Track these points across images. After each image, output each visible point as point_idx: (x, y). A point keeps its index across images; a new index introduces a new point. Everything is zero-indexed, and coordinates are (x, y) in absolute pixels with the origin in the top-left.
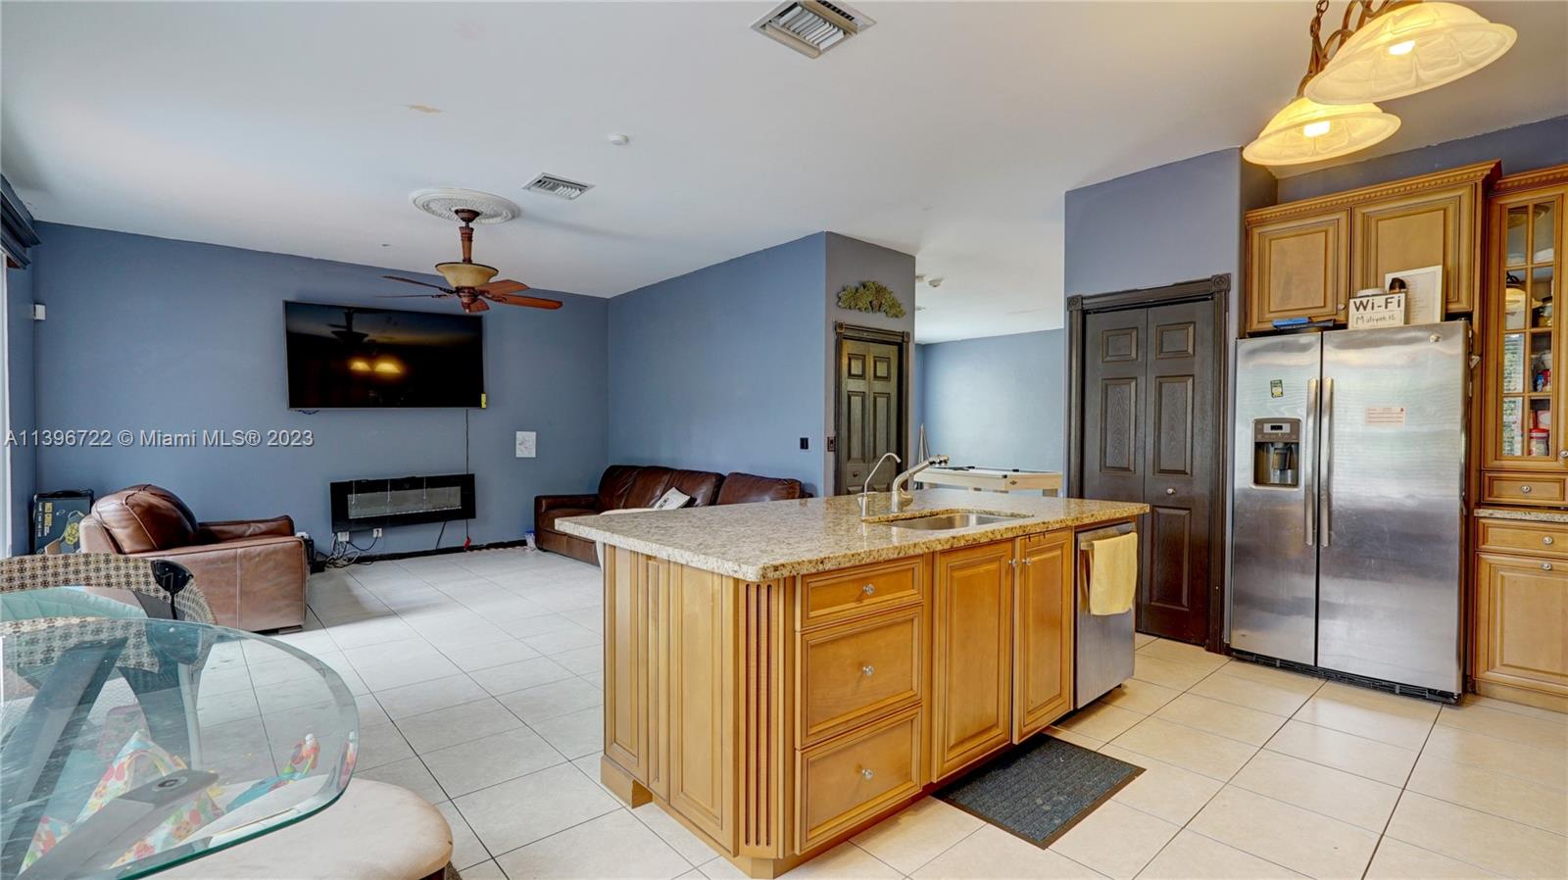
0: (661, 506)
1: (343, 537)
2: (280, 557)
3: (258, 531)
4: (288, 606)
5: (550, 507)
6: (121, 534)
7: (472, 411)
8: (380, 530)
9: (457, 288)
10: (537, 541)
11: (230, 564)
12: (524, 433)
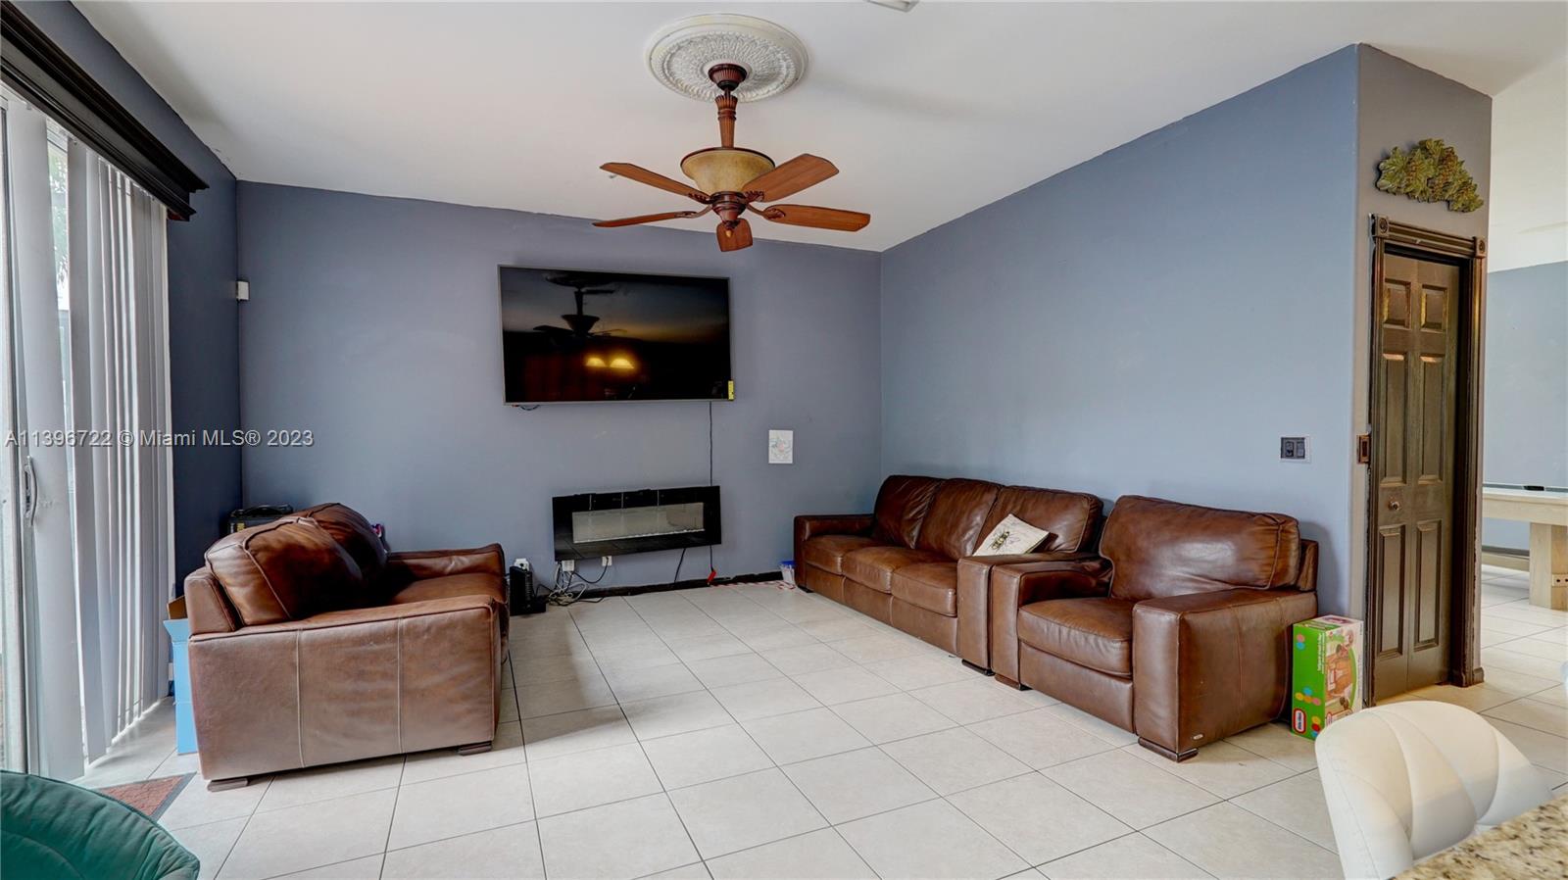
0: (997, 545)
1: (568, 566)
2: (458, 634)
3: (460, 566)
4: (470, 712)
5: (817, 533)
6: (239, 594)
7: (717, 404)
8: (610, 557)
9: (713, 196)
10: (798, 576)
11: (387, 645)
12: (779, 432)
